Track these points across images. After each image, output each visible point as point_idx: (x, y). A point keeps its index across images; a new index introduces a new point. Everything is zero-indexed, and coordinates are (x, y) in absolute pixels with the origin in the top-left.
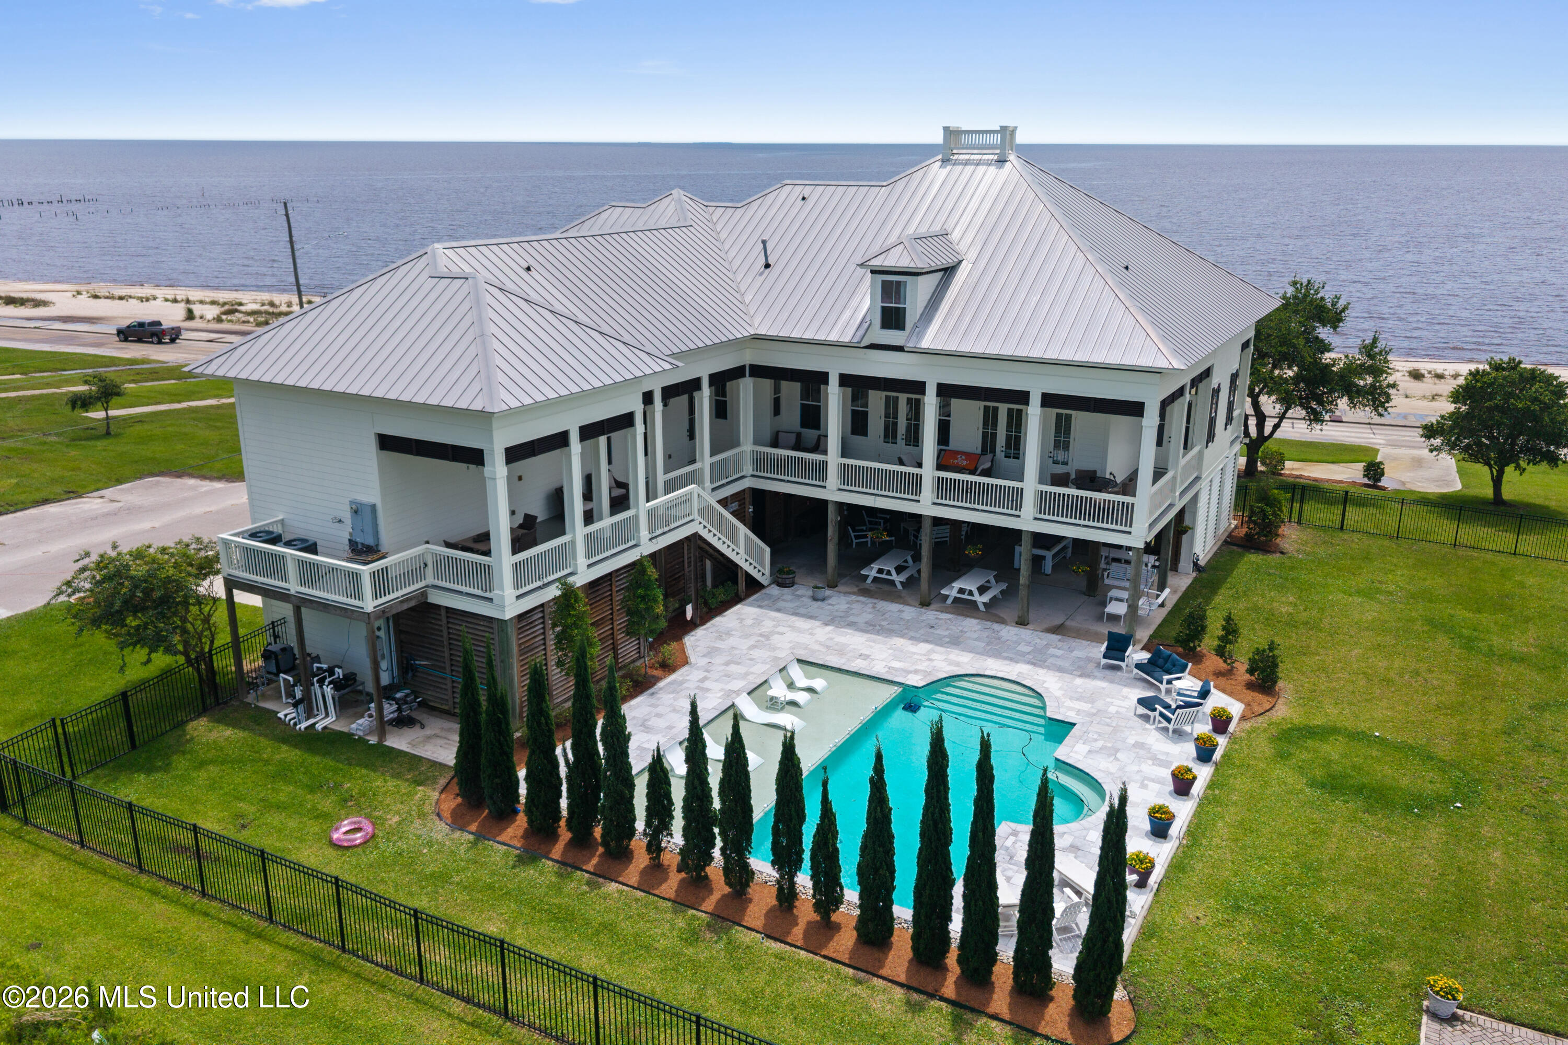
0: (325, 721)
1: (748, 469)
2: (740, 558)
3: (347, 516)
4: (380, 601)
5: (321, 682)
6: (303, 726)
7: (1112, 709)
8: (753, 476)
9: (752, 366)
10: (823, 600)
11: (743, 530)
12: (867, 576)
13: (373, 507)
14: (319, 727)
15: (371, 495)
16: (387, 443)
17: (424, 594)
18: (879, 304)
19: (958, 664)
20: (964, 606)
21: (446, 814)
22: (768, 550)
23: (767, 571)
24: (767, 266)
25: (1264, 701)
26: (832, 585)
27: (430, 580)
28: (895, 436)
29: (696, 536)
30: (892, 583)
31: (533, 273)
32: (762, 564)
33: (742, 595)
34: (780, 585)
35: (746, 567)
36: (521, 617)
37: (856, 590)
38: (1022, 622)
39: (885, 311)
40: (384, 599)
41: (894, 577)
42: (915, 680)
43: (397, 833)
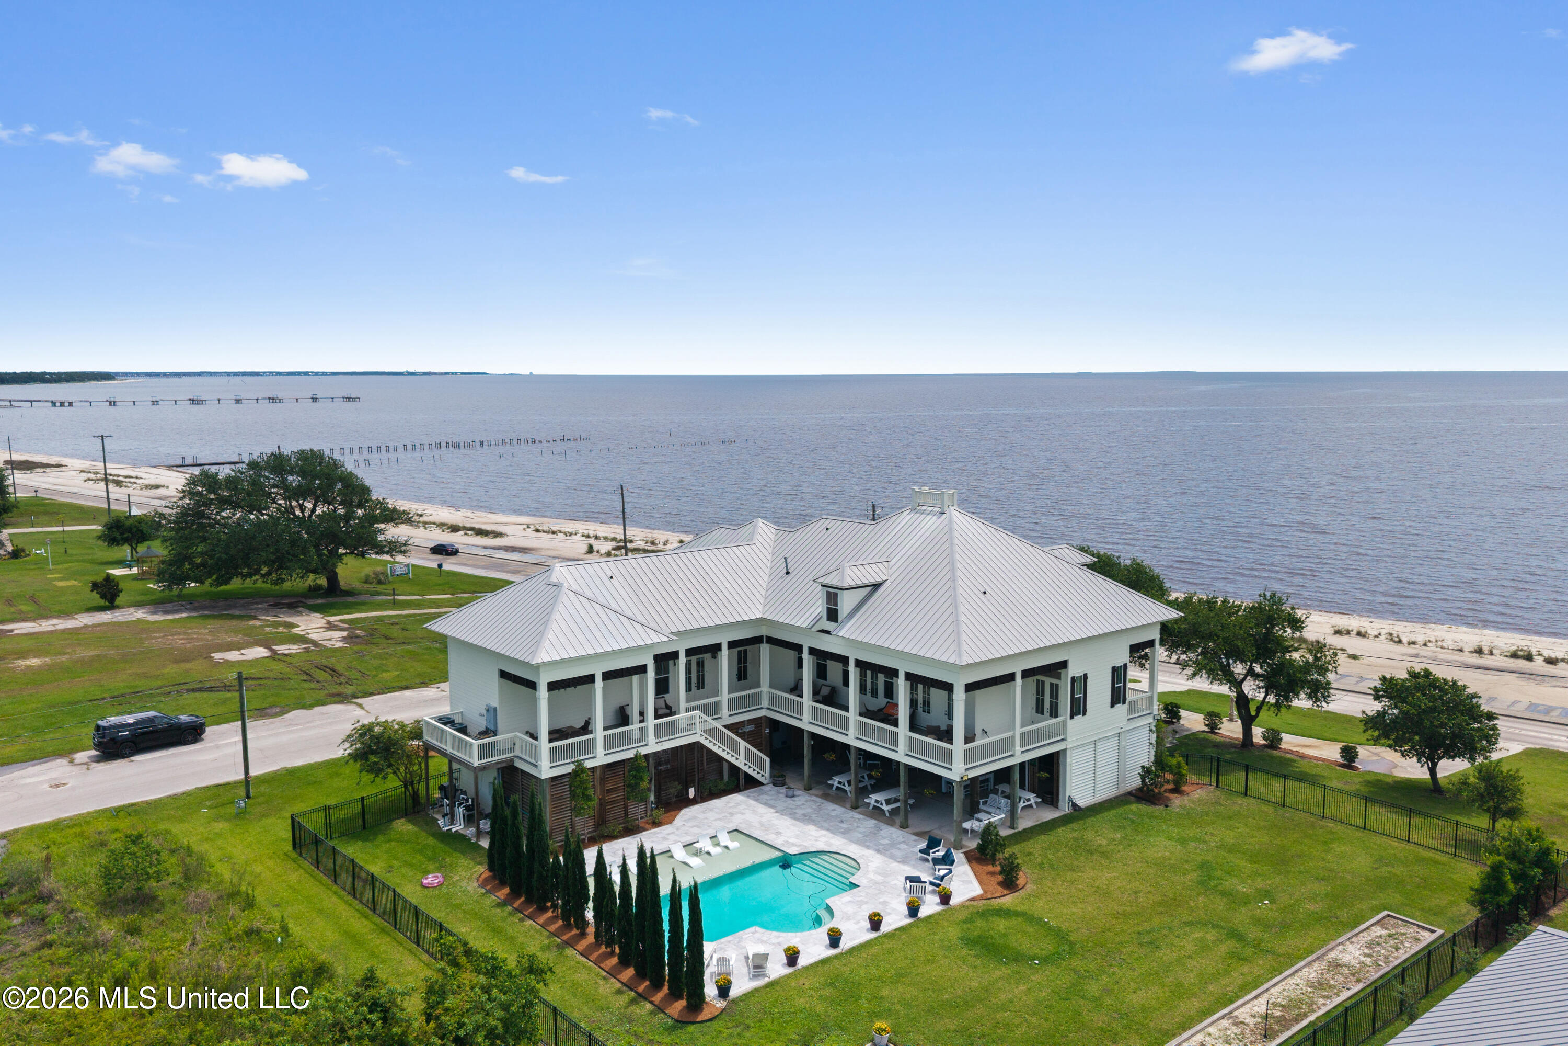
0: (458, 827)
1: (765, 703)
2: (740, 762)
3: (484, 712)
4: (483, 761)
5: (460, 805)
6: (446, 829)
7: (893, 883)
8: (768, 709)
9: (767, 637)
10: (793, 796)
11: (743, 743)
12: (832, 785)
13: (495, 709)
14: (453, 830)
15: (495, 703)
16: (504, 675)
17: (511, 760)
18: (826, 606)
19: (830, 845)
20: (876, 813)
21: (481, 879)
22: (768, 760)
23: (767, 774)
24: (788, 573)
25: (1000, 890)
26: (808, 788)
27: (517, 753)
28: (865, 690)
29: (698, 742)
30: (846, 791)
31: (614, 581)
32: (763, 769)
33: (742, 788)
34: (775, 785)
35: (746, 769)
36: (554, 779)
37: (820, 793)
38: (904, 826)
39: (829, 609)
40: (485, 761)
41: (847, 788)
42: (793, 850)
43: (454, 884)
